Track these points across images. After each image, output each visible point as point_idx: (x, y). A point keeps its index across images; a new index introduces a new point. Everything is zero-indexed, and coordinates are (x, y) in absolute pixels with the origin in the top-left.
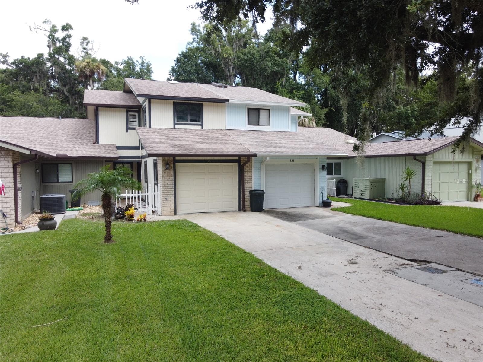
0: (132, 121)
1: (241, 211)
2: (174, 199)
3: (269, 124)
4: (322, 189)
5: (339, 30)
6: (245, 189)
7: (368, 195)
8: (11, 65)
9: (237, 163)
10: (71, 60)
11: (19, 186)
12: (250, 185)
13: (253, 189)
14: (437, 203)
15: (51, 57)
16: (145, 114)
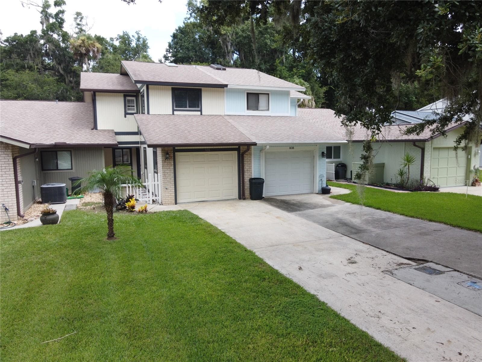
0: (130, 106)
1: (241, 199)
2: (174, 189)
3: (269, 109)
4: (321, 176)
5: (345, 64)
6: (245, 177)
8: (5, 43)
9: (237, 152)
10: (65, 37)
11: (20, 178)
12: (250, 173)
13: (253, 177)
14: (435, 189)
15: (44, 34)
16: (143, 99)
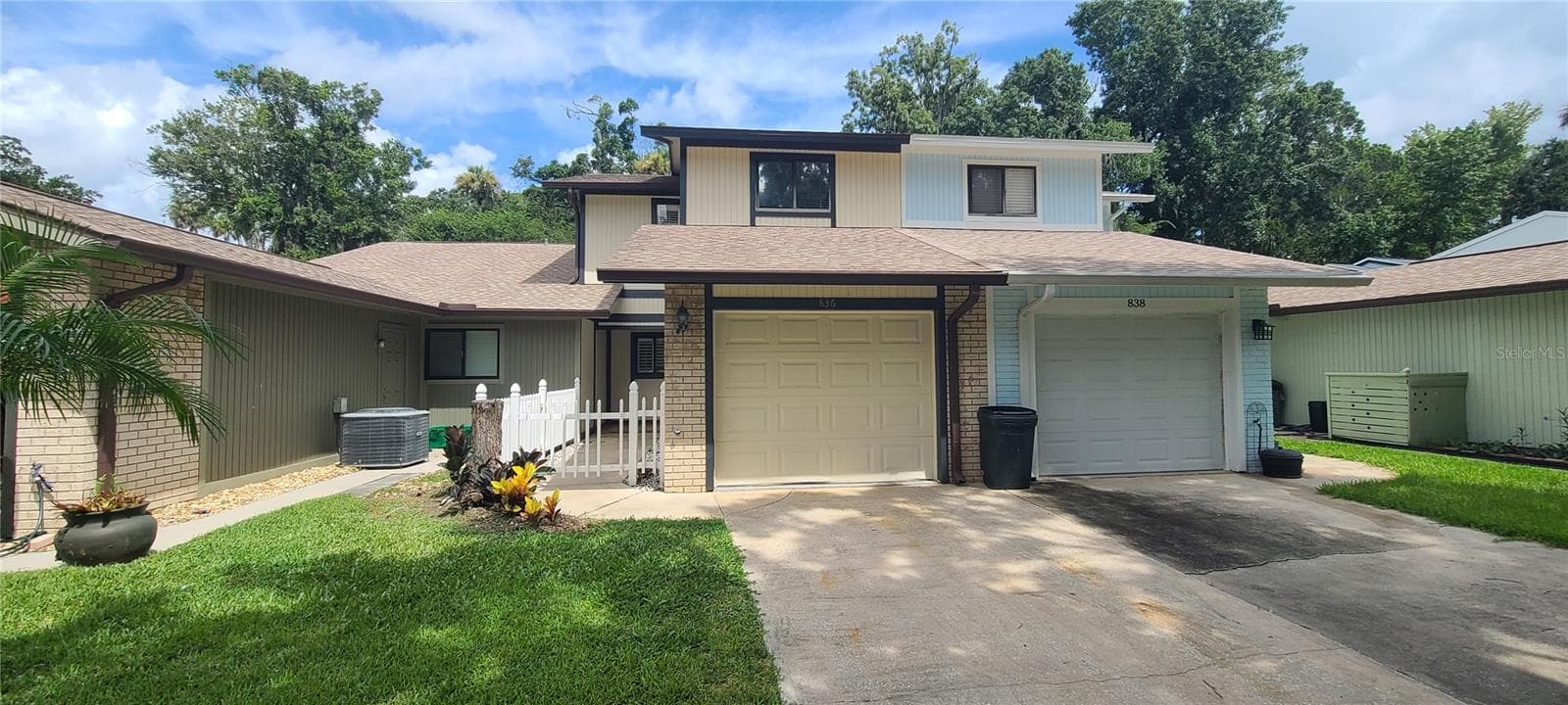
1: (948, 482)
2: (704, 434)
3: (1035, 210)
4: (1255, 409)
6: (962, 402)
7: (1406, 432)
8: (537, 180)
9: (932, 313)
12: (979, 389)
13: (992, 404)
15: (598, 158)
